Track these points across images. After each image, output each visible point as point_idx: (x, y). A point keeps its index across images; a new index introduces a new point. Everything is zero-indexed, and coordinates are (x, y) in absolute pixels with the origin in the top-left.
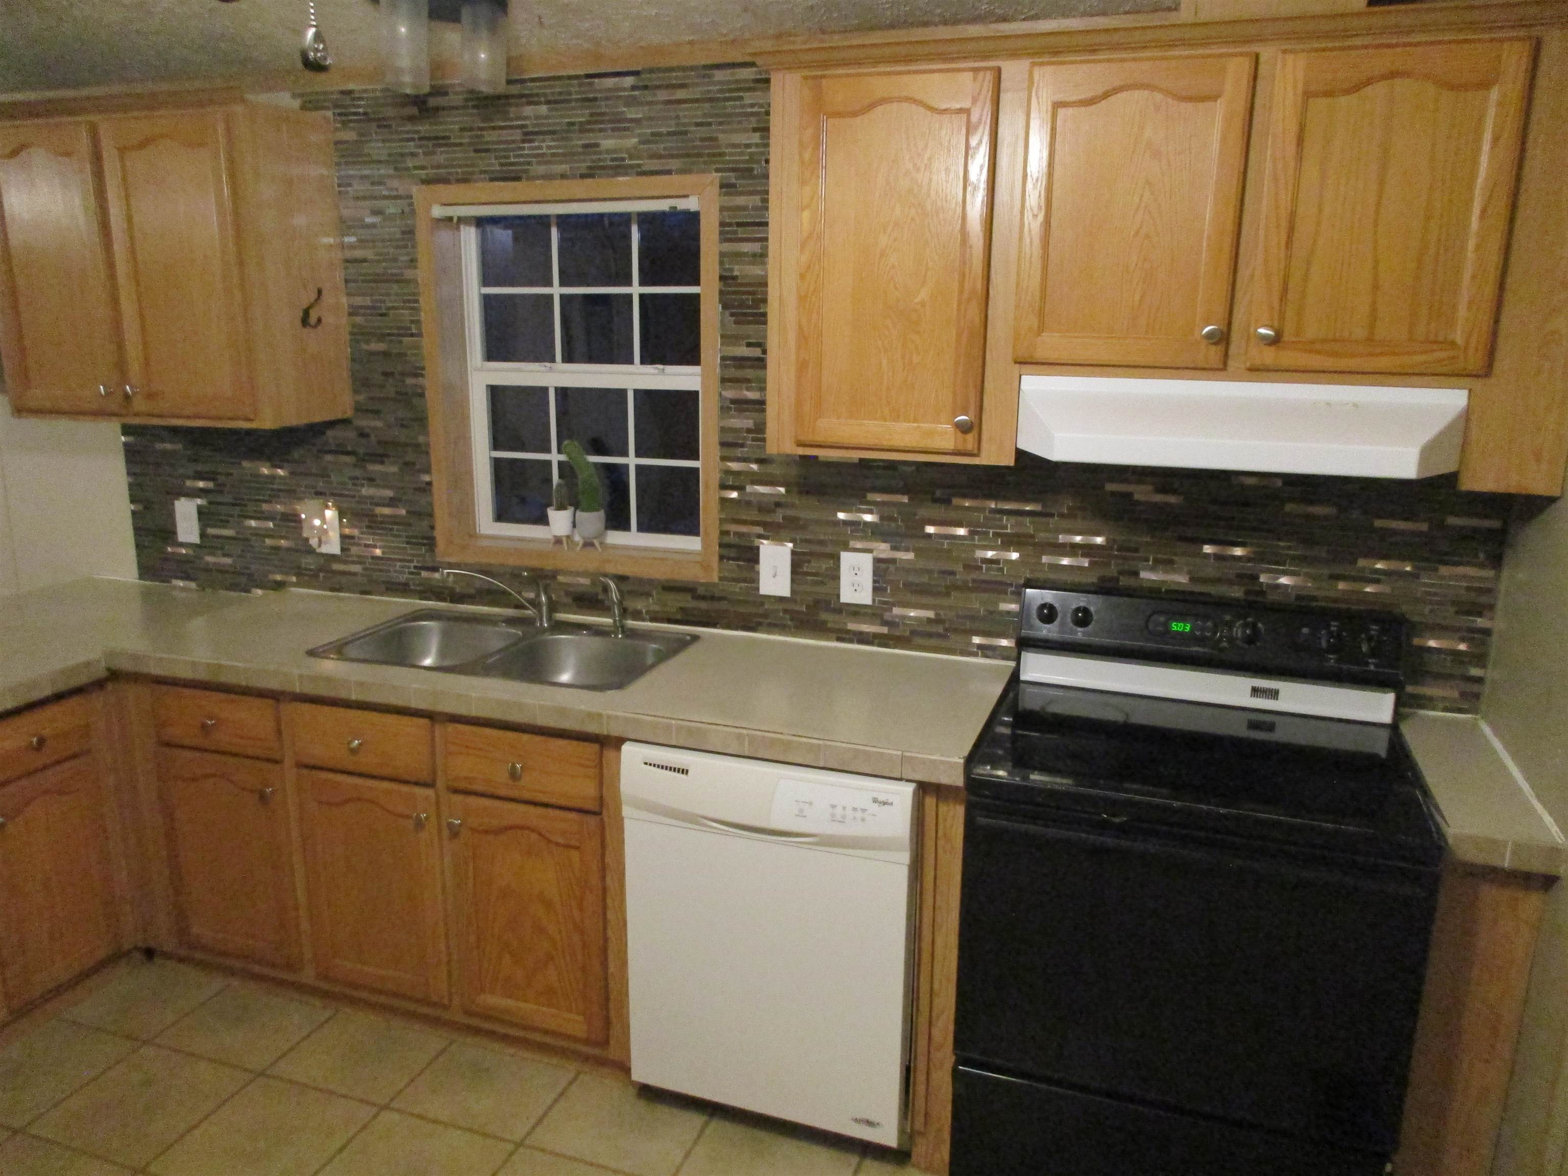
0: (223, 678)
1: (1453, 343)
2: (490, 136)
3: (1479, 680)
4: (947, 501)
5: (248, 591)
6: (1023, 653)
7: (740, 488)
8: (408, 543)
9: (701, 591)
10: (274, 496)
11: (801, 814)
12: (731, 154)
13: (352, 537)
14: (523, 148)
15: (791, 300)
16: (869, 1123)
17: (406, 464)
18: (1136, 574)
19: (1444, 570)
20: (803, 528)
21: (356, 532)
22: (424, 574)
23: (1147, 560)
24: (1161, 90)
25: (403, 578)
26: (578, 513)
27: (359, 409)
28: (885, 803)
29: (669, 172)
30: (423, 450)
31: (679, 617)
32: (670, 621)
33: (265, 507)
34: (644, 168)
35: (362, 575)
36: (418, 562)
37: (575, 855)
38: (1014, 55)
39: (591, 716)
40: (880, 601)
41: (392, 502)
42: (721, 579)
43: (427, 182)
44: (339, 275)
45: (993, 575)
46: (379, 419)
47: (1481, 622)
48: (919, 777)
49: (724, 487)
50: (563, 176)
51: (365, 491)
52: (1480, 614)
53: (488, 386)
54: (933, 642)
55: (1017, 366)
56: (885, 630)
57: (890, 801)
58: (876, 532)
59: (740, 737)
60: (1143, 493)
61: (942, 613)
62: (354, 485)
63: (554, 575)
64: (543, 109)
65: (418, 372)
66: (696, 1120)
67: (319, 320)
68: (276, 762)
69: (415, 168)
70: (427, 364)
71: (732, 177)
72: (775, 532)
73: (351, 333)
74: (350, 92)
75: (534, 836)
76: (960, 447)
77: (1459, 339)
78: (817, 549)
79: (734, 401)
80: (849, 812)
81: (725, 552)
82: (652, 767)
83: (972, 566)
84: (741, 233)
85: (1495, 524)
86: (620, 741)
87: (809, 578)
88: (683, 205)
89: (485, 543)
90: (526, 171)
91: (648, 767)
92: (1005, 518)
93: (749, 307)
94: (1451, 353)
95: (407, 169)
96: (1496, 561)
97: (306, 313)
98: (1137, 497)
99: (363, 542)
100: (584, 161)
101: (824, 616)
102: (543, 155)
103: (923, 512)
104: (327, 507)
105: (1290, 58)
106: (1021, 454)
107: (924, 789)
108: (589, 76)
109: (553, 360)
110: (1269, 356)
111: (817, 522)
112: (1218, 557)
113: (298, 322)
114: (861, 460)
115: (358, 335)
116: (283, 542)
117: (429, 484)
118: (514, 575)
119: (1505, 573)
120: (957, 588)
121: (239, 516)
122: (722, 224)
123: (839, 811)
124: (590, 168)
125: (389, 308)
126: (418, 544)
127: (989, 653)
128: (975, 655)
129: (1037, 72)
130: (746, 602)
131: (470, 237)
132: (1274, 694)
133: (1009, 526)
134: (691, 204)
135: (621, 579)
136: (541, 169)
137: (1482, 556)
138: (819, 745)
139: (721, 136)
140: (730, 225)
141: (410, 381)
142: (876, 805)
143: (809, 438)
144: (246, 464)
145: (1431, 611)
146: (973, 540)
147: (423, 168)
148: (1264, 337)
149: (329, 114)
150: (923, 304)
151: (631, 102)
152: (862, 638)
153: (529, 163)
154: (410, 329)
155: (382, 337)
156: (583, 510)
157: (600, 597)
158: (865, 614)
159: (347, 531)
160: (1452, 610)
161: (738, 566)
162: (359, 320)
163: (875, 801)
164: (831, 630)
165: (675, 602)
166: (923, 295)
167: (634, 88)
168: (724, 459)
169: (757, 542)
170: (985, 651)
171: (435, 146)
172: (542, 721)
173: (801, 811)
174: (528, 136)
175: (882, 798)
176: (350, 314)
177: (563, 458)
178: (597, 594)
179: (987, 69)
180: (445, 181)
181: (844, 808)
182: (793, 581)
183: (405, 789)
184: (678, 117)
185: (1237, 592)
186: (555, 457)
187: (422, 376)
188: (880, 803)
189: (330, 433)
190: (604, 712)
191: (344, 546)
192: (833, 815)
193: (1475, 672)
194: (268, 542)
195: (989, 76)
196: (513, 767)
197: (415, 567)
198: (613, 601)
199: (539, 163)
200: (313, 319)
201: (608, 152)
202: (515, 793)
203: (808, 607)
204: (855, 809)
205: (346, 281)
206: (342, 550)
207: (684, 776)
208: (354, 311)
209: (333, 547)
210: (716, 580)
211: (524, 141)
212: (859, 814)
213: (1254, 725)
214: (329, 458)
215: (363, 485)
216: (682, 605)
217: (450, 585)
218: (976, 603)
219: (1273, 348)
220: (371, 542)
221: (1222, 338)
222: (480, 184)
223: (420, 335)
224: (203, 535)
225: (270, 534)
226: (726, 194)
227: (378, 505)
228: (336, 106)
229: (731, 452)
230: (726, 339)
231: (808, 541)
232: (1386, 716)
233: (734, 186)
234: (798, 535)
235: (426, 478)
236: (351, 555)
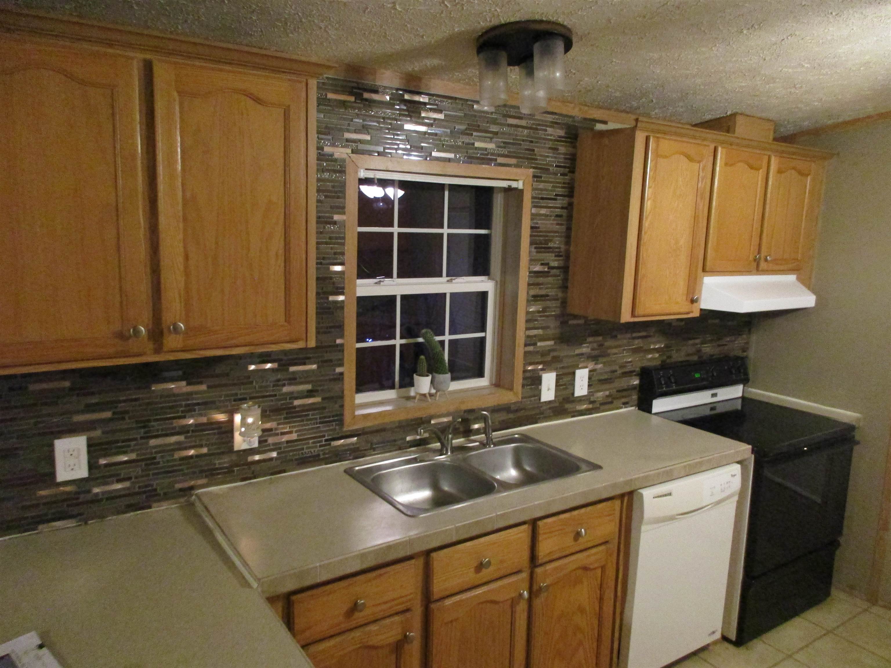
6: (653, 400)
7: (534, 345)
8: (321, 423)
9: (513, 407)
10: (189, 410)
12: (540, 160)
13: (270, 430)
16: (713, 633)
17: (325, 361)
18: (671, 357)
20: (562, 361)
21: (272, 425)
22: (333, 443)
23: (675, 350)
25: (315, 451)
28: (734, 476)
29: (509, 166)
31: (499, 426)
32: (496, 430)
33: (174, 423)
34: (497, 161)
35: (276, 459)
36: (328, 435)
40: (590, 392)
41: (310, 394)
42: (522, 398)
49: (526, 345)
51: (287, 389)
54: (607, 407)
56: (591, 406)
57: (735, 474)
58: (588, 357)
61: (611, 391)
62: (275, 386)
63: (429, 420)
65: (339, 291)
70: (346, 286)
71: (538, 172)
72: (548, 366)
78: (565, 371)
79: (534, 296)
81: (525, 382)
83: (622, 366)
84: (543, 203)
87: (562, 387)
88: (514, 185)
93: (543, 244)
98: (673, 324)
99: (279, 431)
100: (465, 152)
101: (568, 406)
102: (440, 145)
103: (607, 344)
109: (390, 276)
111: (567, 356)
116: (195, 451)
117: (342, 374)
120: (616, 378)
121: (143, 438)
122: (533, 198)
126: (329, 422)
130: (533, 408)
132: (716, 395)
134: (519, 185)
135: (471, 412)
139: (536, 149)
140: (538, 198)
141: (332, 298)
142: (732, 478)
147: (353, 141)
151: (493, 121)
152: (582, 413)
158: (585, 400)
159: (267, 426)
161: (531, 388)
164: (570, 412)
165: (498, 418)
168: (527, 329)
169: (540, 373)
170: (625, 405)
182: (556, 391)
184: (516, 135)
185: (695, 358)
186: (398, 342)
187: (344, 294)
191: (262, 439)
192: (721, 489)
194: (177, 454)
197: (326, 440)
198: (489, 425)
201: (479, 149)
202: (582, 547)
203: (562, 403)
206: (260, 442)
209: (251, 442)
210: (520, 399)
213: (712, 409)
215: (284, 385)
216: (502, 419)
220: (287, 430)
224: (92, 466)
225: (180, 447)
226: (537, 181)
227: (296, 398)
229: (531, 325)
230: (532, 261)
231: (563, 368)
232: (740, 394)
233: (541, 177)
234: (559, 365)
235: (338, 370)
236: (269, 445)
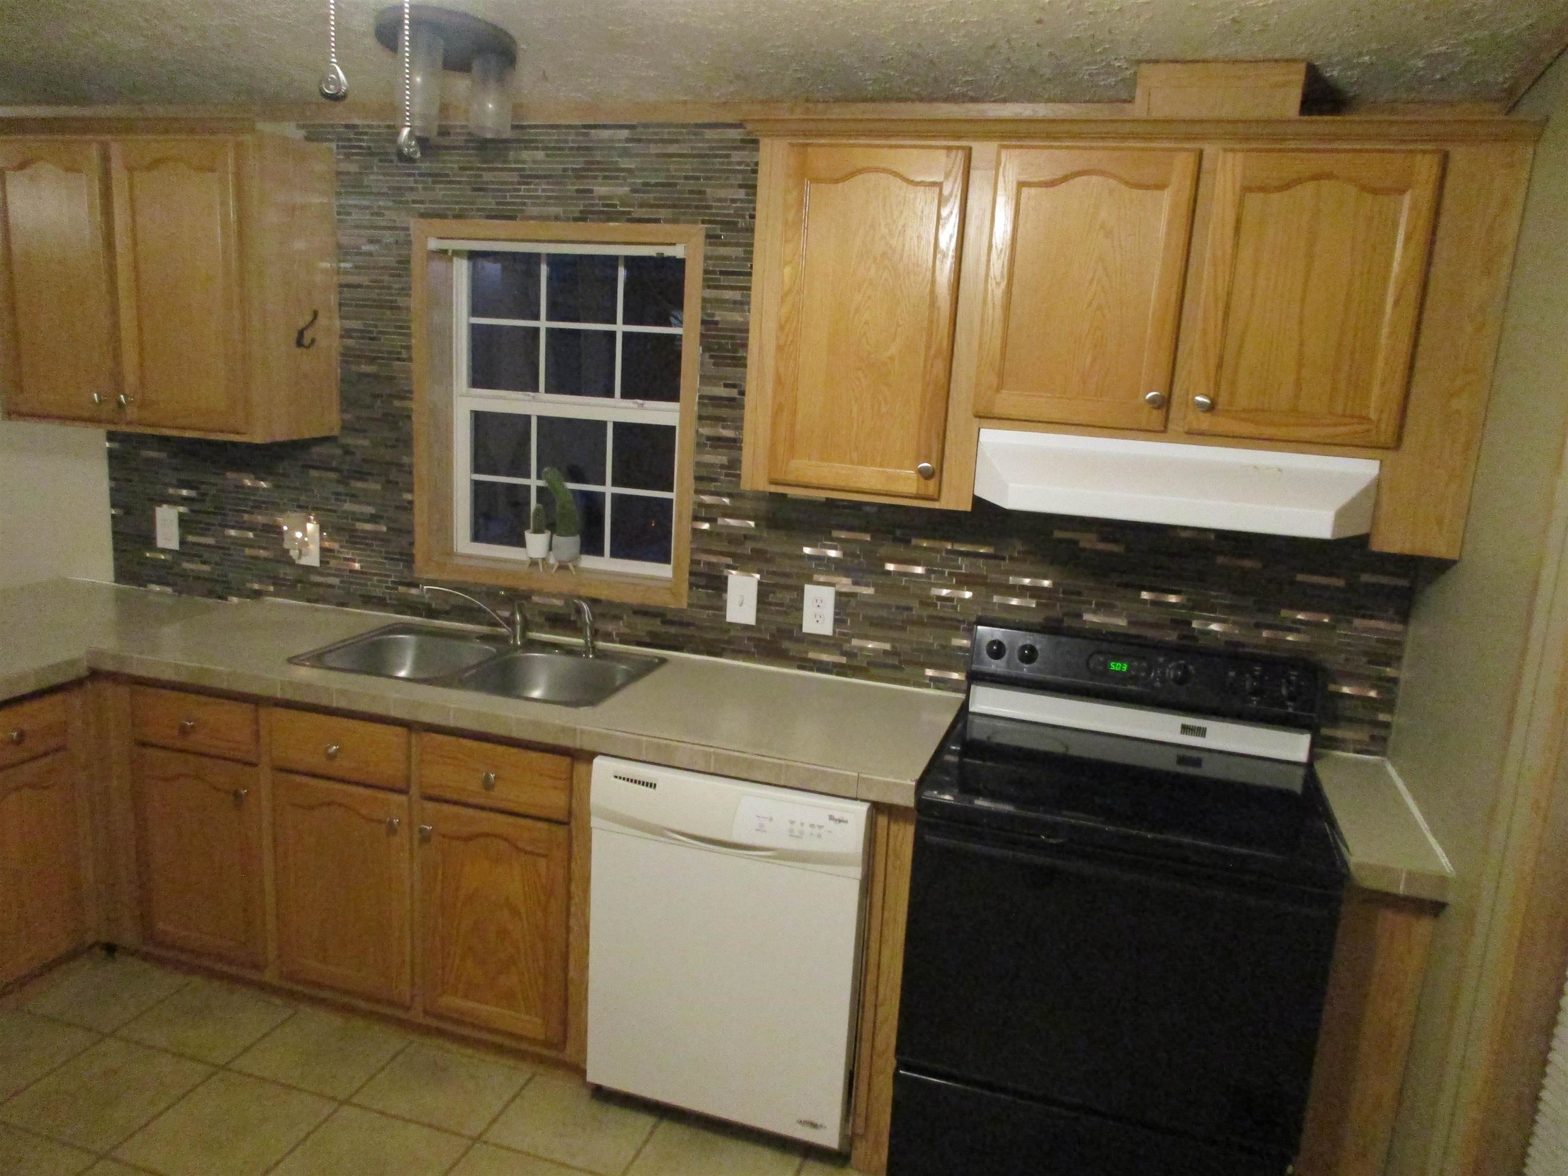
0: (206, 682)
1: (1367, 419)
2: (487, 177)
3: (1386, 725)
4: (906, 541)
5: (226, 599)
6: (973, 687)
7: (712, 520)
8: (386, 558)
9: (669, 616)
10: (257, 507)
11: (761, 829)
12: (717, 208)
13: (332, 551)
14: (519, 190)
15: (770, 347)
16: (814, 1125)
17: (389, 482)
18: (1079, 616)
19: (1358, 622)
20: (768, 561)
21: (335, 546)
22: (402, 589)
23: (1090, 603)
24: (1114, 177)
25: (378, 592)
26: (555, 537)
27: (346, 427)
28: (840, 821)
29: (657, 221)
30: (408, 471)
31: (648, 640)
32: (639, 644)
33: (246, 517)
34: (635, 216)
35: (339, 588)
36: (395, 577)
37: (542, 862)
38: (987, 136)
39: (564, 730)
40: (840, 633)
41: (373, 519)
42: (690, 605)
43: (423, 215)
44: (333, 299)
45: (948, 613)
46: (365, 438)
47: (1390, 671)
48: (873, 797)
49: (696, 518)
50: (557, 218)
51: (348, 506)
52: (1388, 665)
53: (471, 411)
54: (890, 673)
55: (977, 419)
56: (843, 660)
57: (845, 819)
58: (838, 567)
59: (707, 755)
60: (1088, 541)
61: (898, 645)
62: (337, 500)
63: (527, 596)
64: (540, 155)
65: (405, 395)
66: (645, 1121)
67: (313, 341)
68: (253, 765)
69: (414, 202)
70: (414, 388)
71: (717, 229)
72: (743, 563)
73: (343, 355)
74: (354, 126)
75: (504, 845)
76: (922, 492)
77: (1373, 416)
78: (782, 581)
79: (709, 438)
80: (807, 829)
81: (693, 579)
82: (621, 781)
83: (927, 602)
84: (724, 281)
85: (1403, 583)
86: (592, 755)
87: (773, 608)
88: (668, 251)
89: (460, 561)
90: (522, 211)
91: (617, 780)
92: (960, 558)
93: (728, 351)
94: (1366, 427)
95: (407, 202)
96: (1404, 616)
97: (301, 333)
98: (1083, 544)
99: (342, 556)
100: (577, 205)
101: (786, 644)
102: (538, 197)
103: (883, 551)
104: (309, 521)
105: (1230, 155)
106: (978, 502)
107: (877, 808)
108: (585, 127)
109: (536, 389)
110: (1205, 422)
111: (784, 555)
112: (1154, 603)
113: (293, 343)
114: (827, 499)
115: (348, 356)
116: (262, 553)
117: (411, 503)
118: (491, 594)
119: (1411, 628)
120: (914, 623)
121: (220, 525)
122: (706, 272)
123: (796, 827)
124: (581, 212)
125: (380, 332)
126: (398, 560)
127: (942, 685)
128: (928, 686)
129: (1004, 153)
130: (713, 629)
131: (461, 270)
132: (1201, 732)
133: (964, 565)
134: (678, 251)
135: (594, 602)
136: (533, 210)
137: (1391, 613)
138: (781, 765)
139: (708, 190)
140: (714, 272)
141: (397, 403)
142: (832, 822)
143: (779, 477)
144: (230, 475)
145: (1347, 660)
146: (930, 578)
147: (422, 202)
148: (1201, 405)
149: (334, 145)
150: (892, 358)
151: (625, 153)
152: (822, 666)
153: (524, 204)
154: (400, 353)
155: (372, 360)
156: (560, 535)
157: (572, 618)
158: (826, 645)
159: (327, 544)
160: (1364, 659)
161: (707, 594)
162: (350, 342)
163: (831, 818)
164: (793, 659)
165: (644, 626)
166: (893, 350)
167: (628, 140)
168: (698, 492)
169: (726, 572)
170: (938, 683)
171: (434, 182)
172: (517, 733)
173: (762, 825)
174: (526, 178)
175: (837, 815)
176: (342, 337)
177: (541, 483)
178: (570, 615)
179: (958, 148)
180: (442, 216)
181: (802, 824)
182: (758, 611)
183: (381, 795)
184: (668, 170)
185: (1171, 637)
186: (534, 483)
187: (410, 399)
188: (836, 820)
189: (316, 450)
190: (578, 727)
191: (325, 559)
192: (791, 831)
193: (1382, 717)
194: (248, 551)
195: (961, 154)
196: (487, 776)
197: (393, 582)
198: (586, 623)
199: (534, 204)
200: (307, 340)
201: (601, 198)
202: (488, 802)
203: (772, 635)
204: (812, 826)
205: (340, 305)
206: (321, 562)
207: (651, 790)
208: (347, 333)
209: (312, 559)
210: (684, 605)
211: (519, 183)
212: (816, 831)
214: (314, 473)
215: (345, 501)
216: (653, 629)
217: (426, 601)
218: (930, 638)
219: (1208, 415)
220: (349, 556)
221: (1163, 404)
222: (477, 221)
223: (410, 359)
224: (182, 542)
225: (249, 544)
226: (710, 244)
227: (358, 520)
228: (340, 139)
229: (704, 486)
230: (705, 379)
231: (774, 573)
232: (1302, 755)
233: (719, 237)
234: (765, 567)
235: (408, 496)
236: (330, 568)
